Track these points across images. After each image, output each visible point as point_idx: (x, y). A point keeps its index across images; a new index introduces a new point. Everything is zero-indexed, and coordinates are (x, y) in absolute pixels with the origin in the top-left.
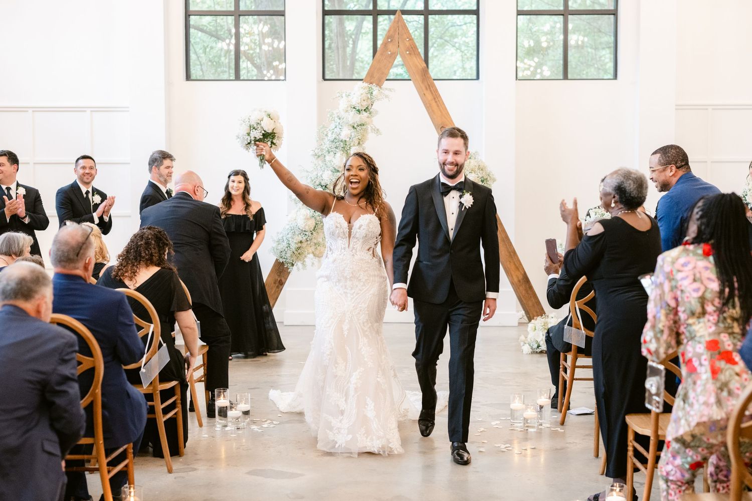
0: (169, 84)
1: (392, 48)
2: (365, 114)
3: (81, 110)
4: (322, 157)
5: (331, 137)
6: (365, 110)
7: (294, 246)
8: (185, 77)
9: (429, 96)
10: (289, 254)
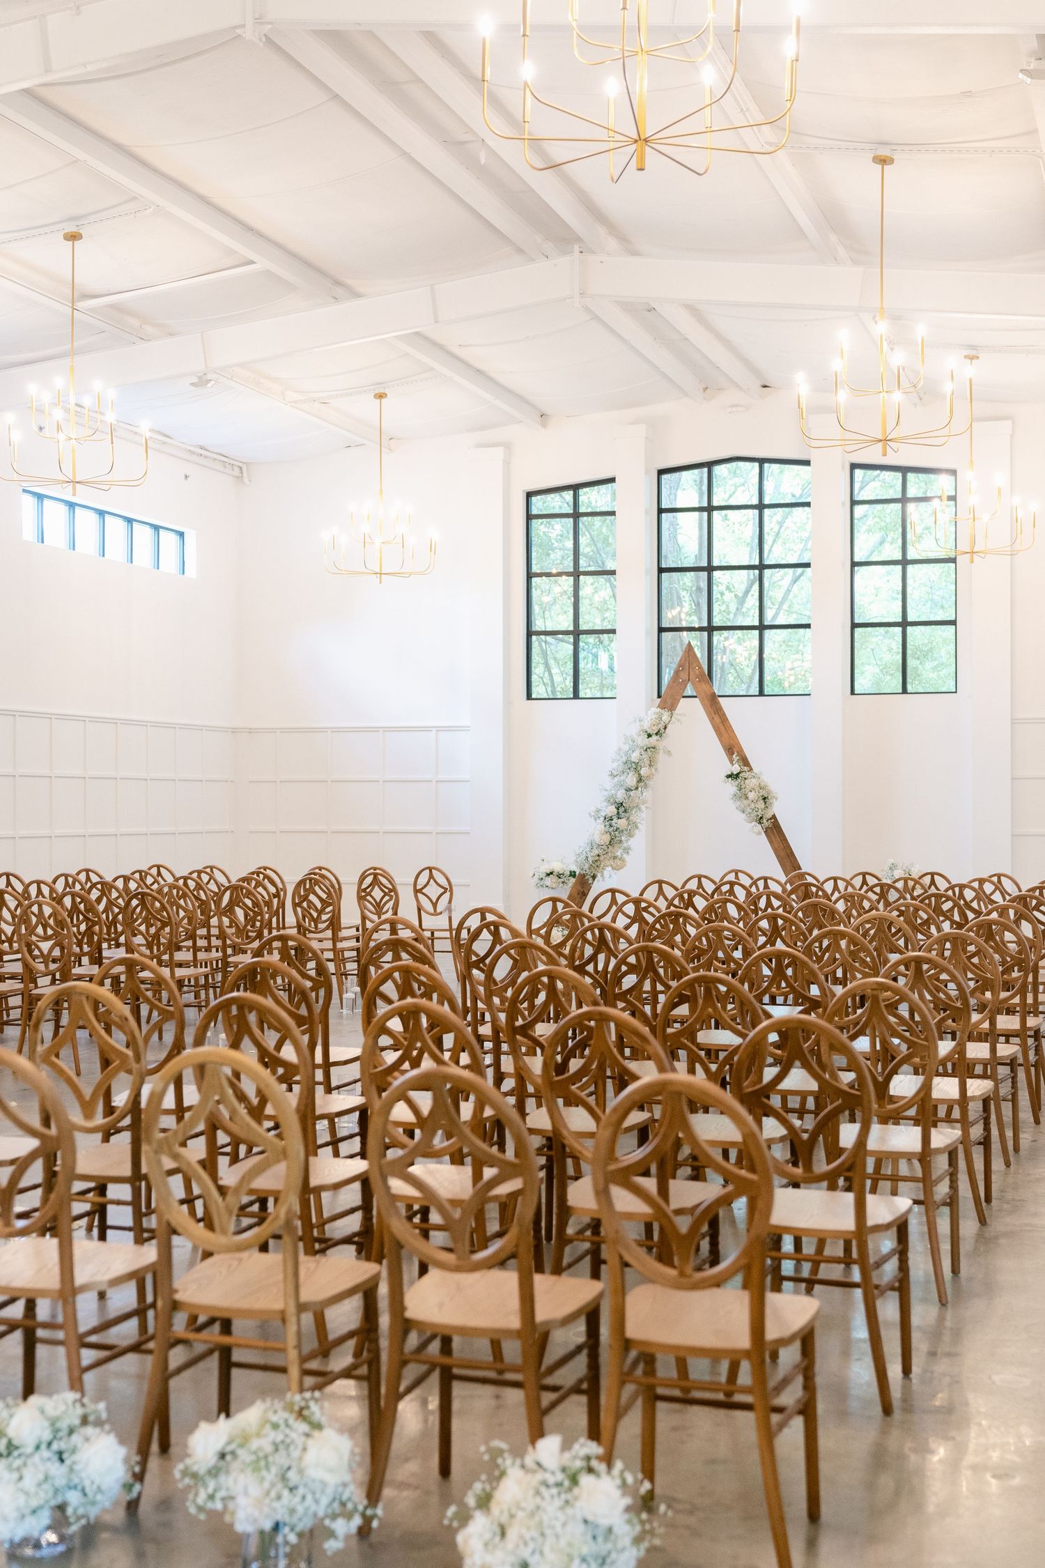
0: (508, 703)
1: (684, 676)
2: (654, 738)
3: (426, 729)
4: (616, 779)
5: (624, 759)
6: (656, 734)
7: (590, 859)
8: (525, 696)
9: (717, 719)
10: (587, 866)
